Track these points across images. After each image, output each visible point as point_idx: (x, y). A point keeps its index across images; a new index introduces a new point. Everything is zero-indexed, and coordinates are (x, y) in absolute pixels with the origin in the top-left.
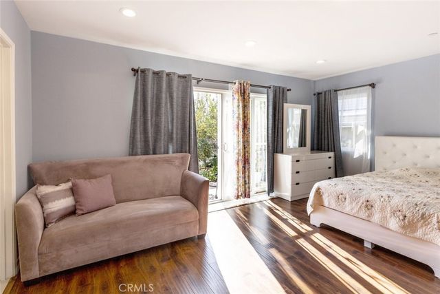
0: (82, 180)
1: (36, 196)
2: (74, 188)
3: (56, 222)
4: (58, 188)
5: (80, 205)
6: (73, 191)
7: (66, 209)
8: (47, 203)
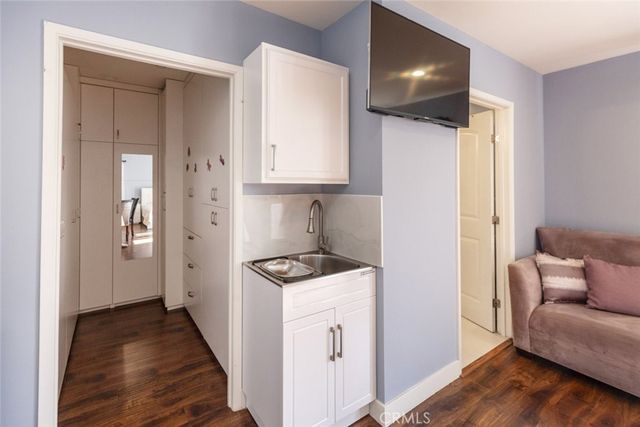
0: (601, 262)
1: (536, 263)
2: (587, 269)
3: (556, 302)
4: (563, 263)
5: (594, 295)
6: (585, 273)
7: (571, 291)
8: (547, 275)
